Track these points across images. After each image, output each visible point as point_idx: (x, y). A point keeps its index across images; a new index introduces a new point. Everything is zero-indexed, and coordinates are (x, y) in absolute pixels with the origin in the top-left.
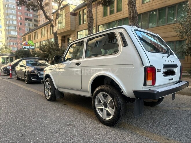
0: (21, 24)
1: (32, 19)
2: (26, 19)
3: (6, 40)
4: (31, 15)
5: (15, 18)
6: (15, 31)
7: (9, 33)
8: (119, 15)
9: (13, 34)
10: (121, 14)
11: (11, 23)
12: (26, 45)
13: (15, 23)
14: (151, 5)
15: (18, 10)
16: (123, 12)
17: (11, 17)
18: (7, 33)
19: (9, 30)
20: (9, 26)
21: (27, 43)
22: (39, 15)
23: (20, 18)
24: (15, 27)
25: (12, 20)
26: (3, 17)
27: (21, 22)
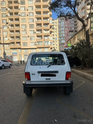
0: (67, 35)
1: (73, 31)
2: (70, 31)
3: (59, 46)
4: (73, 28)
5: (64, 32)
6: (64, 40)
7: (61, 42)
9: (63, 42)
11: (62, 35)
12: (66, 47)
13: (64, 35)
15: (66, 27)
17: (62, 32)
18: (60, 42)
19: (61, 40)
20: (61, 38)
21: (67, 46)
22: (78, 27)
23: (67, 31)
24: (64, 38)
25: (62, 34)
26: (58, 33)
27: (67, 34)
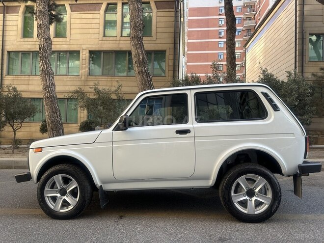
8: (61, 43)
10: (64, 43)
14: (117, 42)
16: (68, 39)
